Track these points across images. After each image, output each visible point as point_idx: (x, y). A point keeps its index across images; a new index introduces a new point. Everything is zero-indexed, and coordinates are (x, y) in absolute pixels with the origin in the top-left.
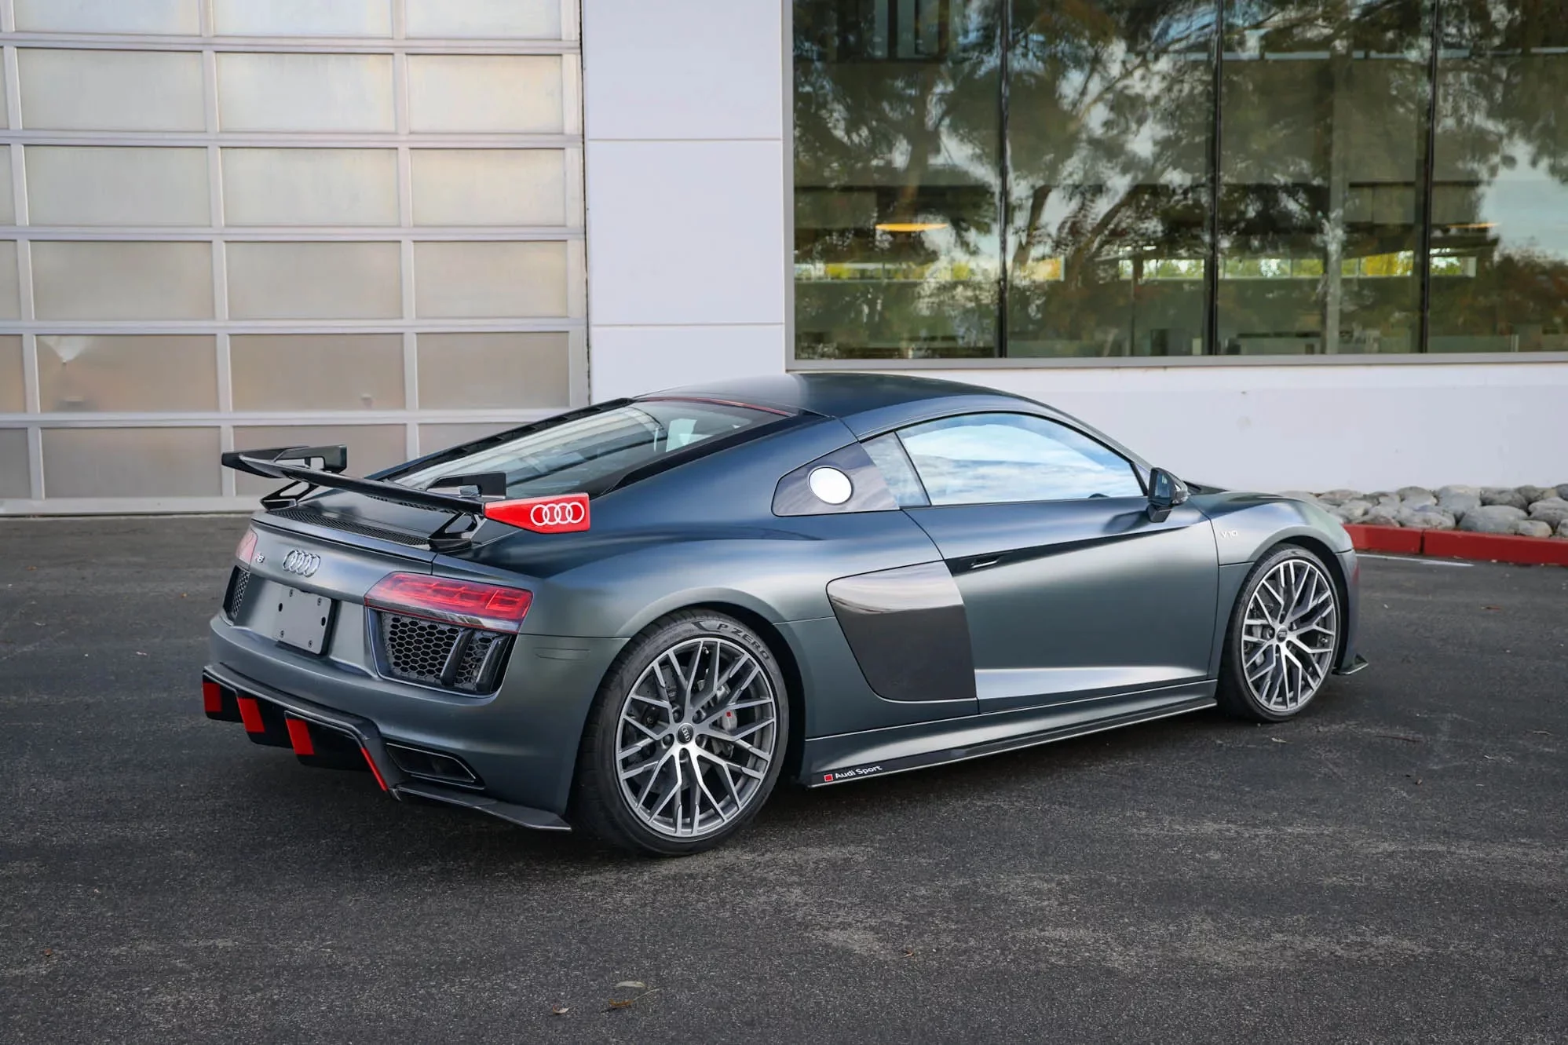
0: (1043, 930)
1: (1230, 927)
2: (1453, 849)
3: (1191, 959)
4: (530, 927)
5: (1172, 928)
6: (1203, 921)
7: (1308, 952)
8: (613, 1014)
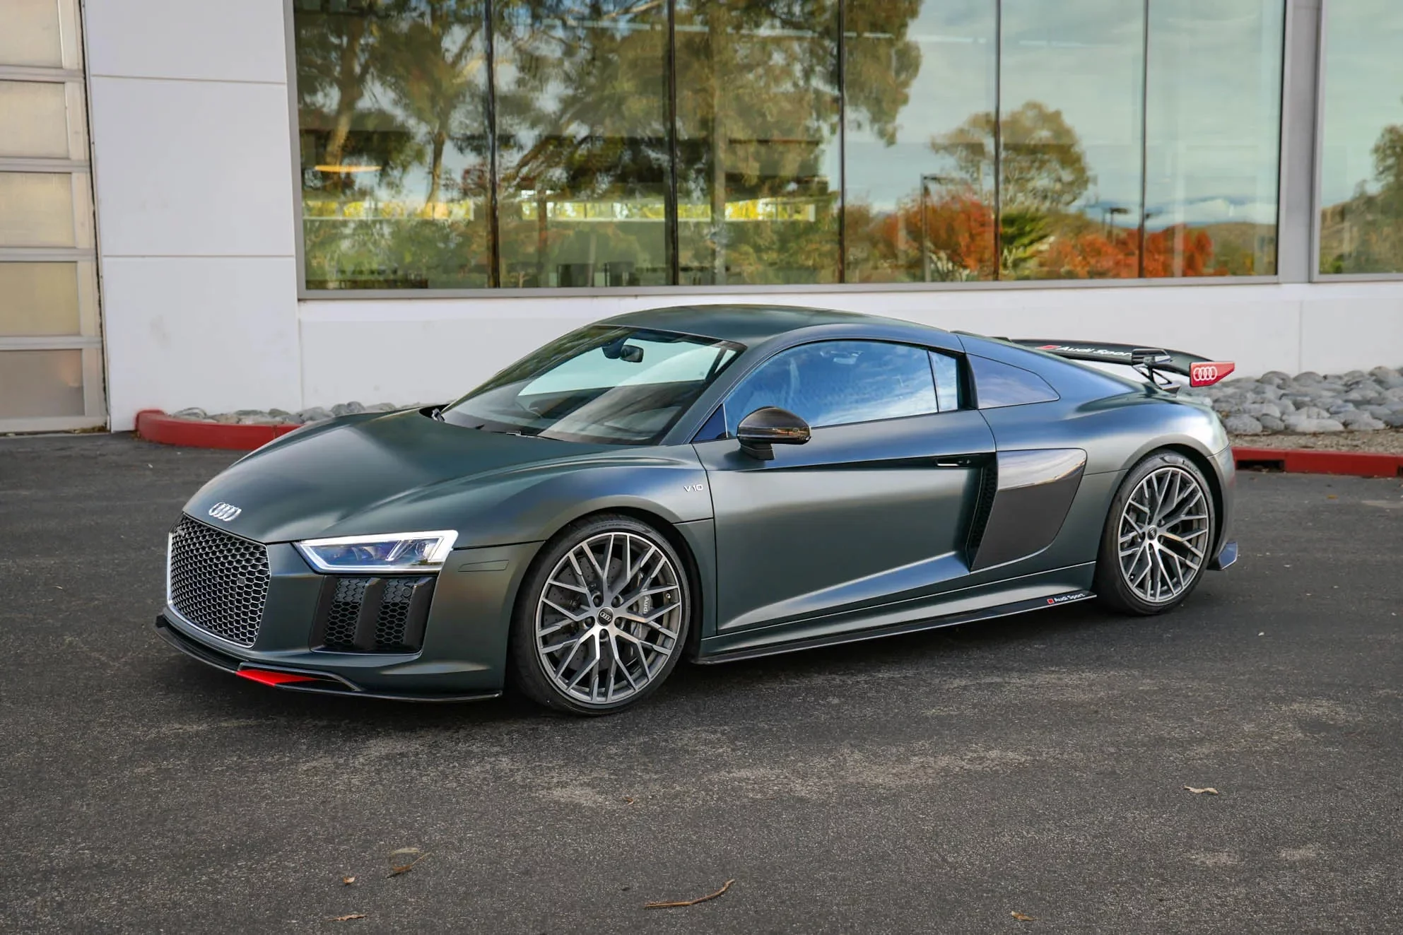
0: (729, 772)
1: (875, 754)
2: (1007, 679)
3: (858, 783)
4: (276, 812)
5: (832, 761)
6: (852, 752)
7: (943, 769)
8: (399, 878)
